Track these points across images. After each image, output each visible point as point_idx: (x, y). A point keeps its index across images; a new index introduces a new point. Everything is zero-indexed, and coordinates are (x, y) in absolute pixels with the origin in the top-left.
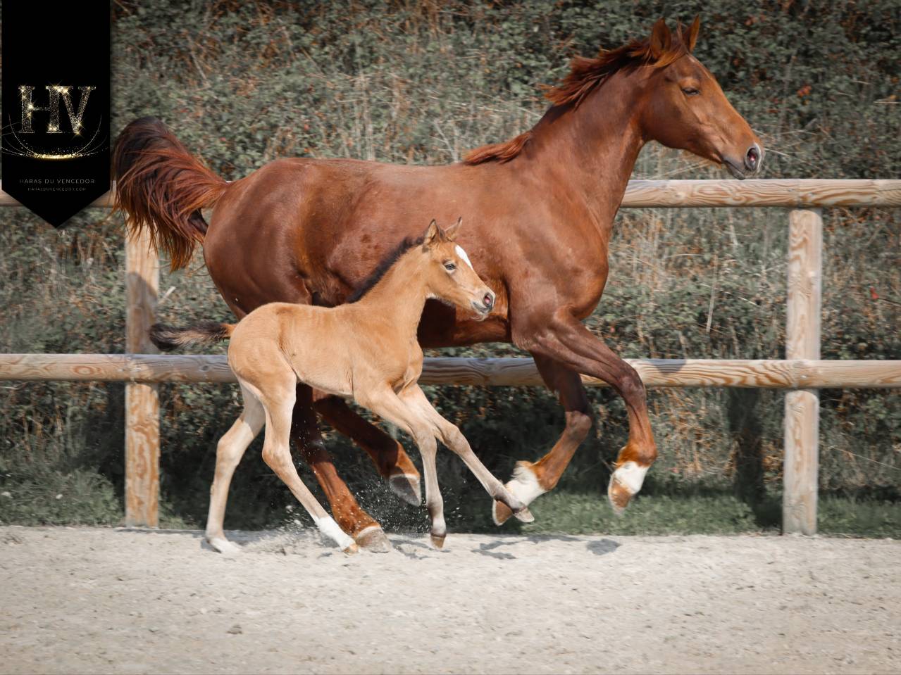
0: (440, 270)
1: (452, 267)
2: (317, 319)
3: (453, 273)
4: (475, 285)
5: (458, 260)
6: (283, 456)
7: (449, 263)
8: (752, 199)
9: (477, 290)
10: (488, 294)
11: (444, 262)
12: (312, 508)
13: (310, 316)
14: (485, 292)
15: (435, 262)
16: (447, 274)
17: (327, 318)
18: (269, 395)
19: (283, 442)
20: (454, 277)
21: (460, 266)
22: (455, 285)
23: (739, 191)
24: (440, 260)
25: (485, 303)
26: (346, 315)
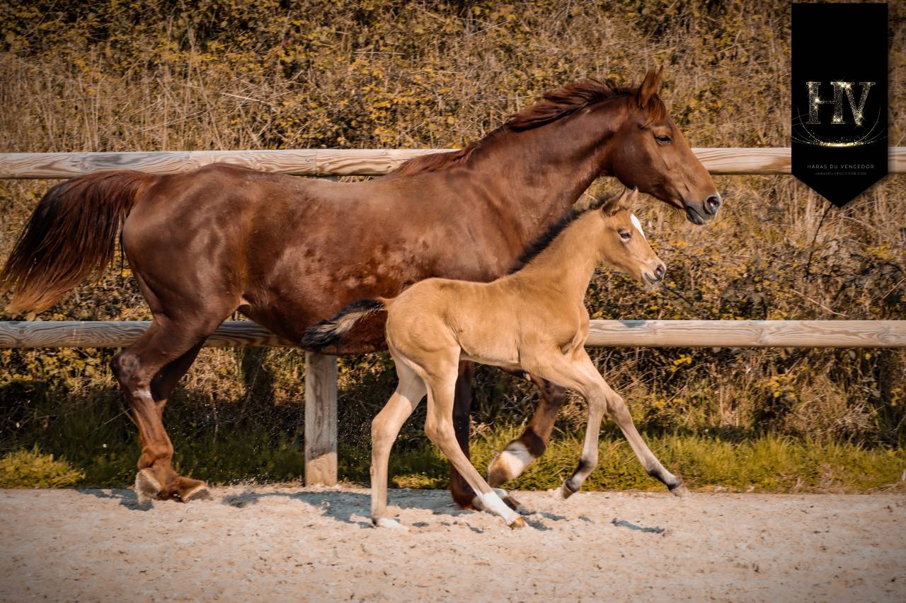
0: (614, 238)
1: (628, 235)
2: (481, 294)
3: (628, 242)
4: (648, 255)
5: (633, 228)
6: (447, 432)
7: (624, 232)
8: (272, 169)
9: (649, 261)
10: (660, 266)
11: (619, 231)
12: (476, 483)
13: (474, 291)
14: (657, 264)
15: (610, 230)
16: (621, 242)
17: (492, 292)
18: (432, 370)
19: (446, 417)
20: (627, 246)
21: (634, 236)
22: (628, 254)
23: (259, 161)
24: (615, 228)
25: (656, 275)
26: (511, 284)
